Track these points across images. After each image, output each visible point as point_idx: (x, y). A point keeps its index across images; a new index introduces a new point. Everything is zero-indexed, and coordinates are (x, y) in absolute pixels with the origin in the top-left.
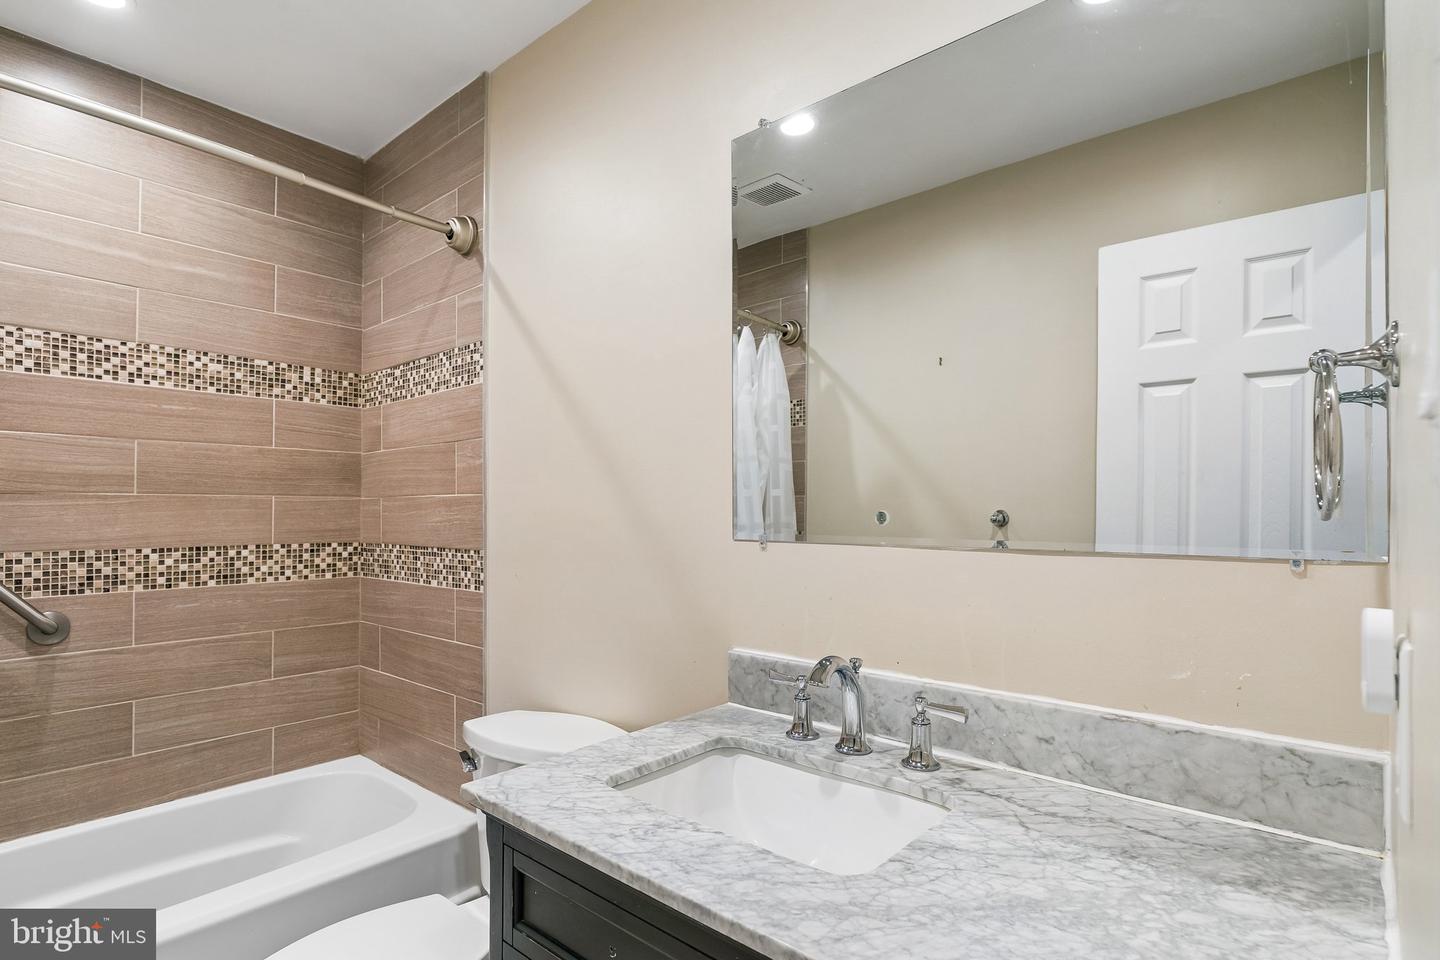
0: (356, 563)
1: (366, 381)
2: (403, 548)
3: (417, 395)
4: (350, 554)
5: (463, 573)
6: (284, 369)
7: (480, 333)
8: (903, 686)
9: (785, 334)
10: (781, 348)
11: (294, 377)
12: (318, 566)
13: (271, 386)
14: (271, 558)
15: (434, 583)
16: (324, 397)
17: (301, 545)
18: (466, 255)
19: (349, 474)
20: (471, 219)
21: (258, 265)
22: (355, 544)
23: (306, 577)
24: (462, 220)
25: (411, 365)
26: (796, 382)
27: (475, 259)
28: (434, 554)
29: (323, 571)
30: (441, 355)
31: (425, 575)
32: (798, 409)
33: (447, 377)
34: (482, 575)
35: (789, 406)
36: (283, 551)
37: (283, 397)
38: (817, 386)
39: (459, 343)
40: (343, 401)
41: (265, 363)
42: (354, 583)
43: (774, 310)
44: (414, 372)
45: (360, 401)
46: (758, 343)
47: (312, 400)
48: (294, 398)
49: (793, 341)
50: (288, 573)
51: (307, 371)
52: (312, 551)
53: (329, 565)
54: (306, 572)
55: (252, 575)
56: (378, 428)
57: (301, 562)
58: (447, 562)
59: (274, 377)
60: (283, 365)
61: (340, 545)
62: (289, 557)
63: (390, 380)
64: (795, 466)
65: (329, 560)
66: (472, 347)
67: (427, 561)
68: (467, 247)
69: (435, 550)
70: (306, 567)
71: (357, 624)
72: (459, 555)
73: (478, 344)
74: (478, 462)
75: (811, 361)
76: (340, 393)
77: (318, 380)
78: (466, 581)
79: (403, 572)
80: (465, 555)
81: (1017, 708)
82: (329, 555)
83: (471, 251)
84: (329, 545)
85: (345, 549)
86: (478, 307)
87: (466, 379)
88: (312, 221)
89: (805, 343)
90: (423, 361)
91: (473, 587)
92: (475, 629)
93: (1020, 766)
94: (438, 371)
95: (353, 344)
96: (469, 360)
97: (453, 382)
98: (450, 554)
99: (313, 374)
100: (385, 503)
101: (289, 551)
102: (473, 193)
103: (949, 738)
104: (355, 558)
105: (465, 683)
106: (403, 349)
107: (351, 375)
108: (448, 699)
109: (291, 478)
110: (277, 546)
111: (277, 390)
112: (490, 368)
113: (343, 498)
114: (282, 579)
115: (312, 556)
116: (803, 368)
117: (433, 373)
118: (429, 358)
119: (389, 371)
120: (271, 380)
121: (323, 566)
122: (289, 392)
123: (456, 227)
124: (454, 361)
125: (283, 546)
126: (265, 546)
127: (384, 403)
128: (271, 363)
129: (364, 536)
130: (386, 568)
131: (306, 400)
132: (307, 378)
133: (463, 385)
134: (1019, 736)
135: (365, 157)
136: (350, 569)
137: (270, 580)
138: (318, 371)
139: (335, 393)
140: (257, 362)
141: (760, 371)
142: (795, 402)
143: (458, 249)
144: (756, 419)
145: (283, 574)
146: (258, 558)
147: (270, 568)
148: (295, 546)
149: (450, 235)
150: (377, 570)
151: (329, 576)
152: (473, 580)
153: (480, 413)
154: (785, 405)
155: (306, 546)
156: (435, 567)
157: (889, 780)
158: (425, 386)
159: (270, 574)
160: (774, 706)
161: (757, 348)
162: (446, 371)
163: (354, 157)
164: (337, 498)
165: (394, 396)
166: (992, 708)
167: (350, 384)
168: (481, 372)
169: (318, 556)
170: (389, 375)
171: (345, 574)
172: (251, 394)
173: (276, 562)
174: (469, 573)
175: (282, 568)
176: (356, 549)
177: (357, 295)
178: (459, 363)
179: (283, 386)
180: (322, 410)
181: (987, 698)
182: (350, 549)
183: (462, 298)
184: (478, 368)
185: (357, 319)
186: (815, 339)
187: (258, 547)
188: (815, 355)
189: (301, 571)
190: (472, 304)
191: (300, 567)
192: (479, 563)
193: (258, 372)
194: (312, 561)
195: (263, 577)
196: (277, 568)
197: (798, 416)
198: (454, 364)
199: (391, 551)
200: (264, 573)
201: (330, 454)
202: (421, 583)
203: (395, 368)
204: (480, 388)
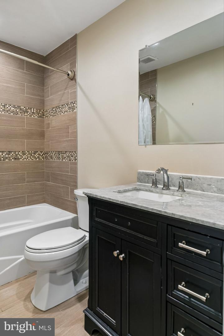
0: (44, 157)
1: (46, 112)
2: (56, 152)
3: (59, 115)
4: (42, 154)
5: (71, 157)
6: (27, 109)
7: (76, 99)
8: (178, 175)
9: (150, 98)
10: (149, 102)
11: (29, 111)
12: (35, 157)
13: (25, 113)
14: (25, 154)
15: (64, 160)
16: (36, 116)
17: (32, 152)
18: (72, 80)
19: (42, 135)
20: (73, 71)
21: (21, 83)
22: (44, 152)
23: (33, 159)
24: (71, 71)
25: (58, 107)
26: (153, 111)
27: (74, 81)
28: (64, 153)
29: (37, 158)
30: (65, 105)
31: (62, 158)
32: (154, 118)
33: (67, 110)
34: (76, 157)
35: (151, 117)
36: (28, 153)
37: (27, 116)
38: (159, 112)
39: (70, 101)
40: (40, 117)
41: (23, 107)
42: (43, 161)
43: (148, 92)
44: (58, 109)
45: (44, 117)
46: (143, 100)
47: (34, 116)
48: (30, 116)
49: (153, 100)
50: (29, 158)
51: (32, 109)
52: (34, 153)
53: (38, 157)
54: (33, 158)
55: (21, 158)
56: (49, 123)
57: (32, 156)
58: (67, 155)
59: (25, 111)
60: (27, 108)
61: (40, 152)
62: (29, 154)
63: (52, 111)
64: (153, 133)
65: (38, 156)
66: (73, 102)
67: (62, 155)
68: (72, 78)
69: (64, 152)
70: (33, 157)
71: (44, 172)
72: (70, 153)
73: (75, 101)
74: (75, 130)
75: (157, 105)
76: (40, 115)
77: (35, 112)
78: (72, 159)
79: (56, 158)
80: (72, 153)
81: (203, 178)
82: (38, 154)
83: (73, 79)
84: (38, 152)
85: (41, 153)
86: (75, 92)
87: (72, 110)
88: (33, 72)
89: (156, 100)
90: (61, 106)
91: (74, 160)
92: (75, 171)
93: (204, 191)
94: (65, 108)
95: (42, 102)
96: (73, 105)
97: (69, 111)
98: (68, 153)
99: (34, 110)
100: (51, 142)
101: (29, 153)
102: (73, 64)
103: (188, 186)
104: (44, 155)
105: (72, 183)
106: (56, 103)
107: (42, 110)
108: (68, 188)
109: (29, 135)
110: (26, 152)
111: (26, 114)
112: (78, 107)
113: (41, 141)
114: (28, 160)
115: (34, 154)
116: (155, 107)
117: (63, 109)
118: (62, 106)
119: (52, 109)
120: (24, 111)
121: (37, 157)
122: (29, 115)
123: (70, 73)
124: (69, 106)
125: (28, 152)
126: (24, 152)
127: (50, 117)
128: (24, 108)
129: (46, 150)
130: (51, 157)
131: (32, 116)
132: (32, 111)
133: (71, 112)
134: (204, 185)
135: (45, 55)
136: (42, 158)
137: (25, 160)
138: (35, 109)
139: (39, 115)
140: (21, 107)
141: (144, 108)
142: (153, 116)
143: (70, 78)
144: (143, 120)
145: (28, 158)
146: (22, 154)
147: (25, 157)
148: (30, 152)
149: (68, 75)
150: (49, 158)
151: (38, 159)
152: (74, 159)
153: (76, 118)
154: (150, 117)
155: (33, 152)
156: (64, 156)
157: (173, 193)
158: (61, 112)
159: (25, 158)
160: (148, 183)
161: (143, 102)
162: (67, 109)
163: (42, 55)
164: (39, 141)
165: (53, 115)
166: (198, 179)
167: (42, 113)
168: (76, 108)
169: (35, 154)
170: (52, 110)
171: (41, 159)
172: (20, 115)
173: (26, 156)
174: (73, 157)
175: (28, 157)
176: (44, 153)
177: (43, 90)
178: (70, 106)
179: (27, 113)
180: (36, 119)
181: (196, 177)
182: (42, 153)
183: (71, 90)
184: (75, 107)
185: (43, 96)
186: (158, 99)
187: (22, 152)
188: (159, 104)
189: (32, 158)
190: (74, 92)
191: (31, 157)
192: (75, 155)
193: (22, 110)
194: (34, 156)
195: (24, 159)
196: (26, 157)
197: (154, 120)
198: (69, 107)
199: (53, 153)
200: (24, 158)
201: (38, 130)
202: (61, 160)
203: (53, 108)
204: (76, 113)
